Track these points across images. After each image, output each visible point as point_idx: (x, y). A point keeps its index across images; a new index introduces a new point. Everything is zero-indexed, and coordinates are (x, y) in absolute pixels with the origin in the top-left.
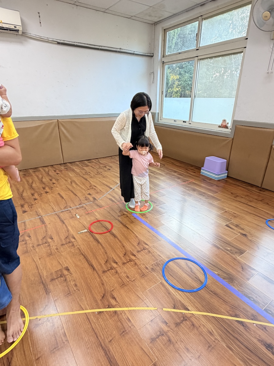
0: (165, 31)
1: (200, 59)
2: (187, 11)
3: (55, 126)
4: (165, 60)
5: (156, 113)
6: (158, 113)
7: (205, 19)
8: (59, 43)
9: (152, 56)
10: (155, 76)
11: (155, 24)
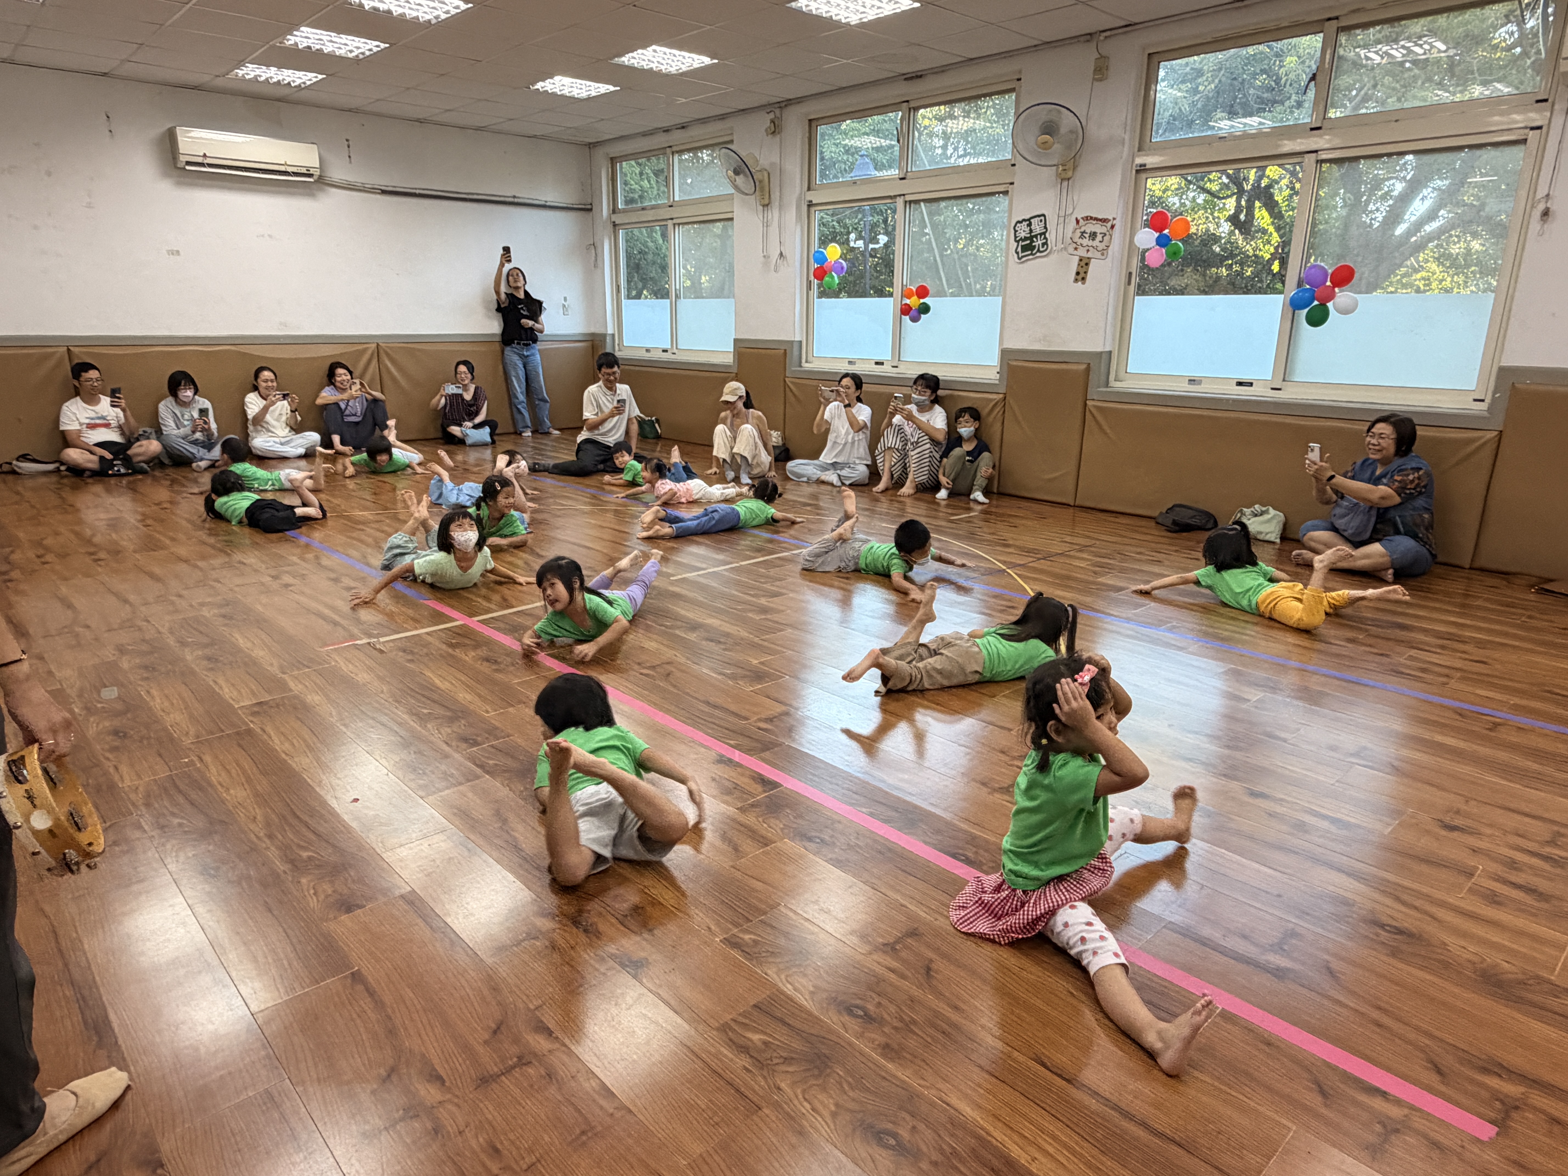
0: (613, 161)
1: (679, 224)
2: (644, 134)
3: (372, 354)
4: (618, 219)
5: (604, 336)
6: (613, 335)
7: (677, 152)
8: (384, 192)
9: (591, 210)
10: (599, 250)
11: (592, 146)
